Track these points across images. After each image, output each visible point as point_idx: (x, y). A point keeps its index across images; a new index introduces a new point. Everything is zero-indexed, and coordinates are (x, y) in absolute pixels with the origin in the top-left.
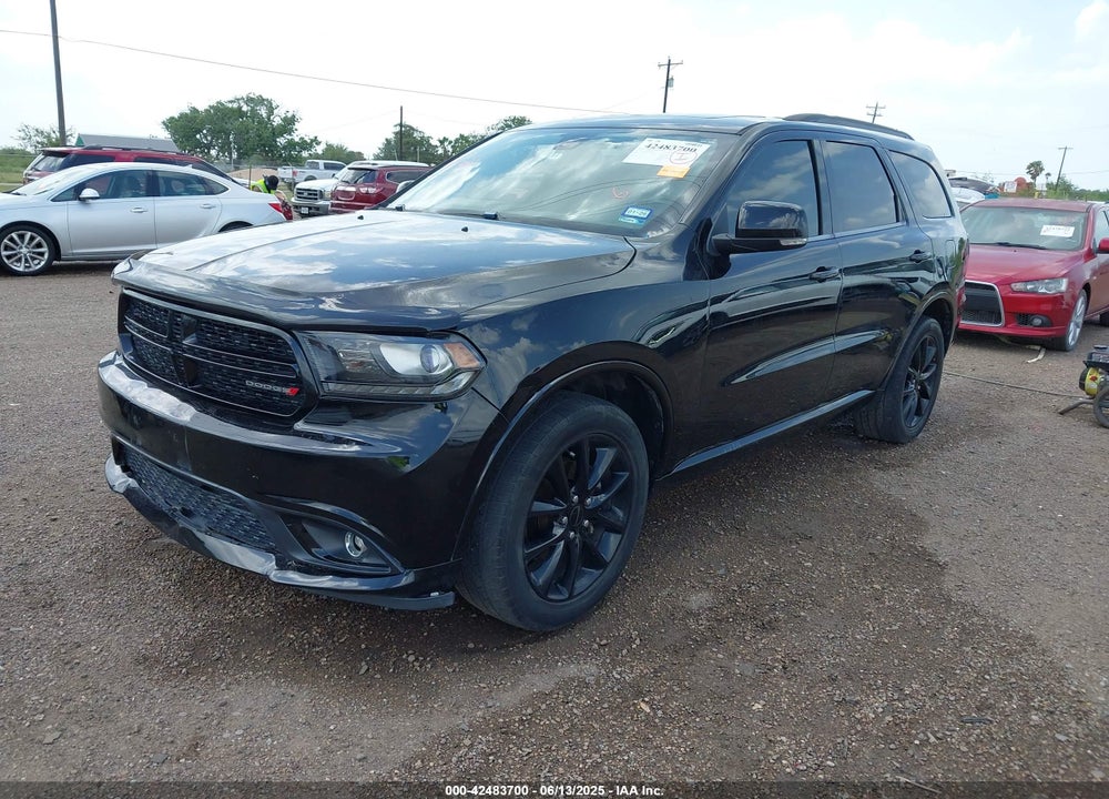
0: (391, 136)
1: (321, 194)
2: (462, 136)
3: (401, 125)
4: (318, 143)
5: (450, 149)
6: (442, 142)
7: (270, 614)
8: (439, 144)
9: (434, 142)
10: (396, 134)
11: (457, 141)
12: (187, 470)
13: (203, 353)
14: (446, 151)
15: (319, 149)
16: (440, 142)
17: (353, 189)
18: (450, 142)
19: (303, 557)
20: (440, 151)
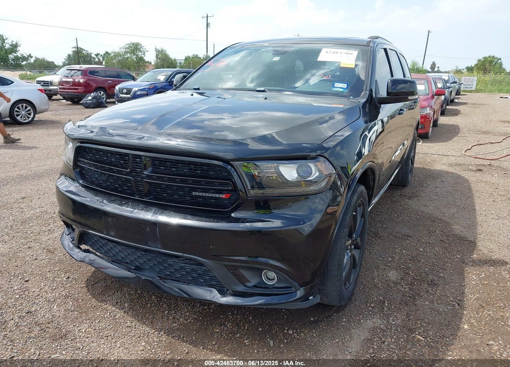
0: (71, 53)
1: (51, 83)
2: (107, 53)
3: (77, 48)
4: (31, 57)
5: (101, 58)
6: (97, 55)
7: (195, 319)
8: (95, 57)
9: (93, 56)
10: (73, 52)
11: (105, 54)
12: (157, 247)
13: (158, 178)
14: (99, 60)
15: (32, 60)
16: (96, 55)
17: (71, 80)
18: (101, 56)
19: (241, 288)
20: (97, 60)
